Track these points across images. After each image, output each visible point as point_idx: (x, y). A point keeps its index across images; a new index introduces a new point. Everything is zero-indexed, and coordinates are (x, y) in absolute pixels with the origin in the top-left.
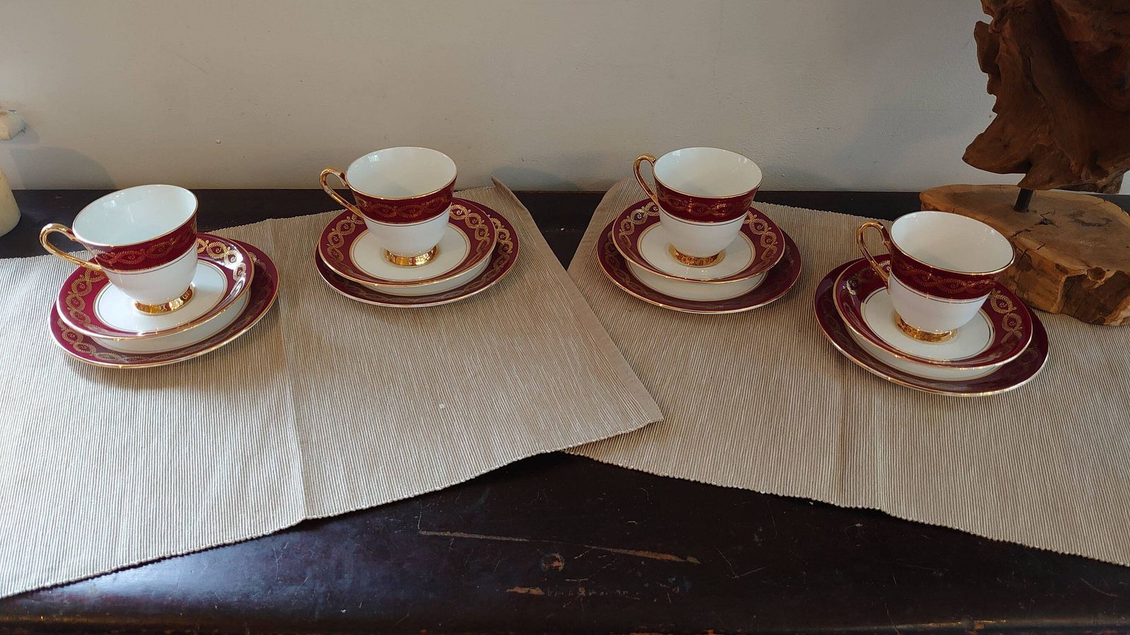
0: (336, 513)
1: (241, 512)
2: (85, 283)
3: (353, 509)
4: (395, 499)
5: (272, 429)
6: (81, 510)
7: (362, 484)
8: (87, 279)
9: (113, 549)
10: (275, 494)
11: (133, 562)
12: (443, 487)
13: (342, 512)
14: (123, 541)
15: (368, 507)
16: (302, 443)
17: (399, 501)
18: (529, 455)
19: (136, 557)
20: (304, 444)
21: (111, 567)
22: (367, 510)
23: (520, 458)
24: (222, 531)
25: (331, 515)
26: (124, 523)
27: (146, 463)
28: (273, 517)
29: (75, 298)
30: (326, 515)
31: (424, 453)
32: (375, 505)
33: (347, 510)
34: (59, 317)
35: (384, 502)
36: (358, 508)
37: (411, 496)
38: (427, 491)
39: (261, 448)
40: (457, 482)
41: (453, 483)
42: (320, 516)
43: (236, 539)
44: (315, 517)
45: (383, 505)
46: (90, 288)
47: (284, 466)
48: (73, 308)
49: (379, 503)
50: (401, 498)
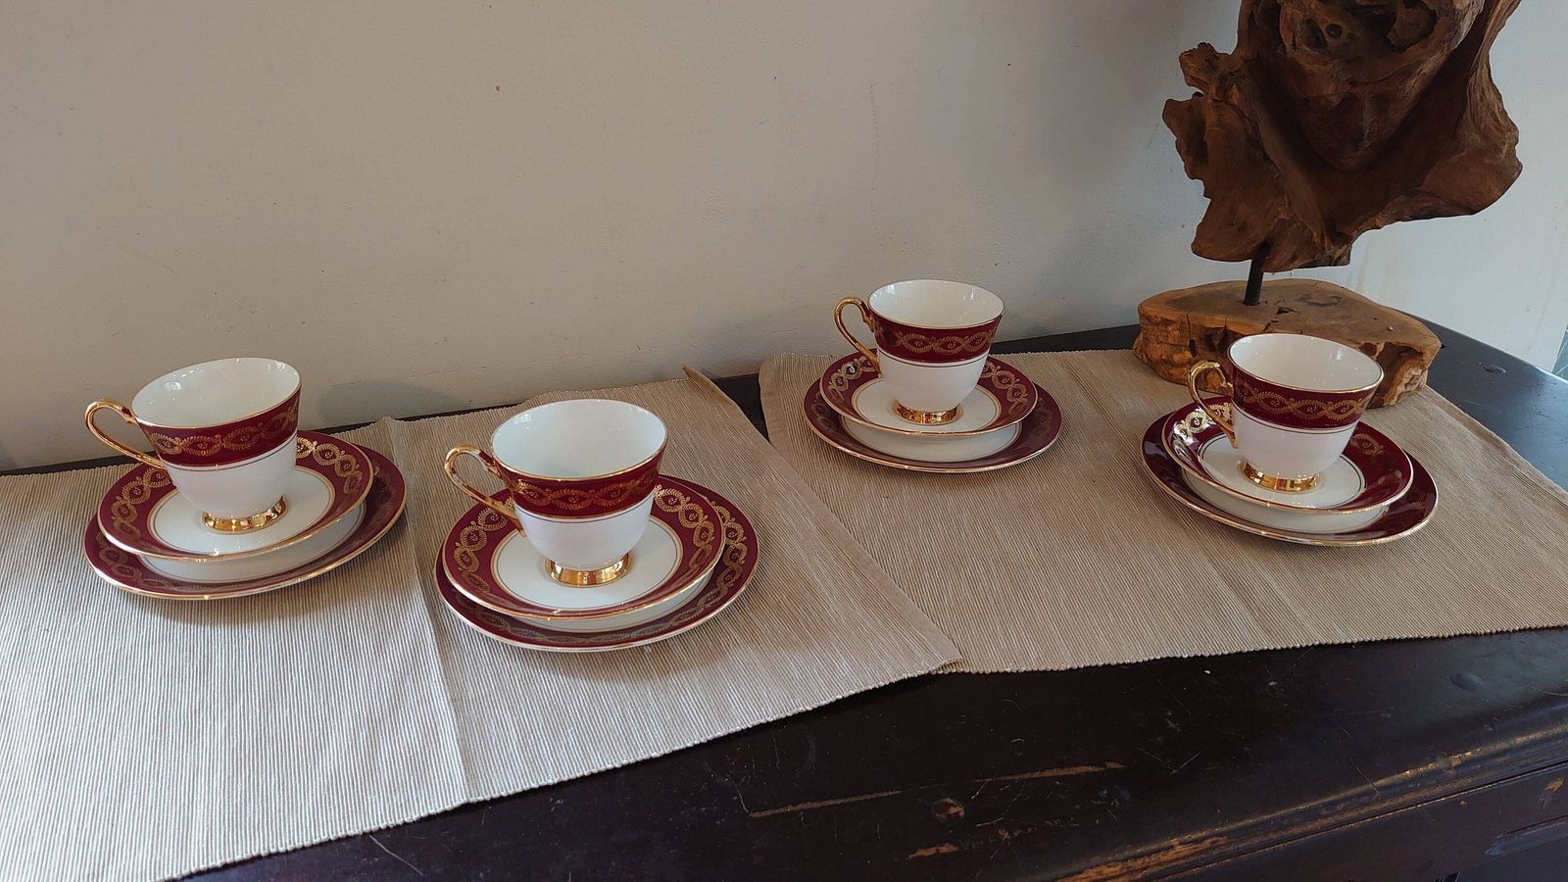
0: (511, 792)
1: (370, 793)
2: (141, 487)
3: (534, 785)
4: (595, 771)
5: (408, 684)
6: (134, 796)
7: (545, 751)
8: (146, 483)
9: (183, 845)
10: (419, 768)
11: (214, 863)
12: (662, 752)
13: (519, 790)
14: (197, 834)
15: (556, 781)
16: (454, 700)
17: (600, 773)
18: (783, 716)
19: (218, 856)
20: (457, 702)
21: (181, 871)
22: (554, 786)
23: (770, 719)
24: (344, 818)
25: (504, 794)
26: (199, 812)
27: (228, 732)
28: (417, 799)
29: (125, 506)
30: (496, 795)
31: (629, 710)
32: (566, 778)
33: (526, 787)
34: (100, 530)
35: (578, 775)
36: (543, 783)
37: (617, 765)
38: (639, 758)
39: (394, 708)
40: (682, 747)
41: (676, 748)
42: (488, 797)
43: (365, 829)
44: (481, 798)
45: (577, 778)
46: (148, 495)
47: (430, 733)
48: (120, 518)
49: (572, 777)
50: (603, 768)
